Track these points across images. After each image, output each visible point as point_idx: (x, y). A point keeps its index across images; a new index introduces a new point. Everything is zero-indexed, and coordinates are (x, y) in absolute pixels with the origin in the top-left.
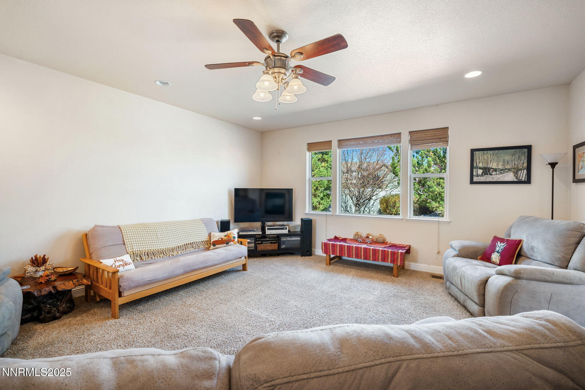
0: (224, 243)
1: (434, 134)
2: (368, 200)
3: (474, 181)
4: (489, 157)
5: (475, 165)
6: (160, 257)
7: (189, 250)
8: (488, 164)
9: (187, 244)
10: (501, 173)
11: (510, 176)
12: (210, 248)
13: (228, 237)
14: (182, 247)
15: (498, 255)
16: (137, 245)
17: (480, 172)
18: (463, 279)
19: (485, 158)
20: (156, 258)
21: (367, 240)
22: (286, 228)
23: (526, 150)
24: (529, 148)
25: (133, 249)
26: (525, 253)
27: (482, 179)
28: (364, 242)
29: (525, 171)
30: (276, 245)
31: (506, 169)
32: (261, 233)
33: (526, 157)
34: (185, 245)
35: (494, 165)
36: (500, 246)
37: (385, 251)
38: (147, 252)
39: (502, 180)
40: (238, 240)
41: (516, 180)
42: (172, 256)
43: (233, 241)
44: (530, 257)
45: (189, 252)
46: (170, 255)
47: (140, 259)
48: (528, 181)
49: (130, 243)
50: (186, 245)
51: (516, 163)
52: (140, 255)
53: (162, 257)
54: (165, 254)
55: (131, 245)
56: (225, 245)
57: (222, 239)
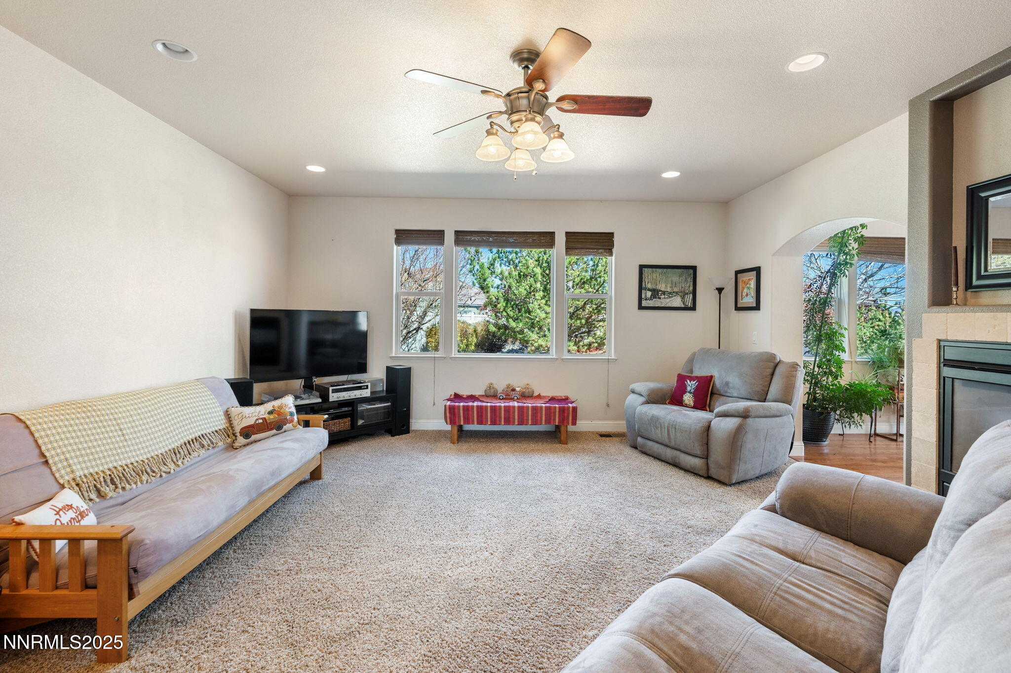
0: (272, 429)
1: (596, 239)
2: (415, 331)
3: (643, 305)
4: (658, 277)
5: (644, 286)
6: (142, 482)
7: (196, 454)
8: (656, 285)
9: (189, 442)
10: (670, 297)
11: (677, 302)
12: (236, 444)
13: (279, 415)
14: (181, 451)
15: (691, 395)
16: (81, 459)
17: (649, 294)
18: (673, 429)
19: (654, 277)
20: (134, 486)
21: (513, 394)
22: (367, 386)
23: (691, 271)
24: (694, 268)
25: (73, 472)
26: (718, 390)
27: (651, 303)
28: (508, 398)
29: (691, 295)
30: (347, 421)
31: (674, 292)
32: (319, 400)
33: (692, 280)
34: (185, 444)
35: (662, 287)
36: (691, 385)
37: (550, 407)
38: (110, 475)
39: (669, 305)
40: (298, 418)
41: (683, 306)
42: (167, 475)
43: (292, 421)
44: (724, 394)
45: (197, 459)
46: (164, 474)
47: (97, 497)
48: (693, 308)
49: (62, 457)
50: (187, 444)
51: (683, 285)
52: (95, 486)
53: (145, 482)
54: (151, 473)
55: (65, 463)
56: (274, 431)
57: (264, 419)
